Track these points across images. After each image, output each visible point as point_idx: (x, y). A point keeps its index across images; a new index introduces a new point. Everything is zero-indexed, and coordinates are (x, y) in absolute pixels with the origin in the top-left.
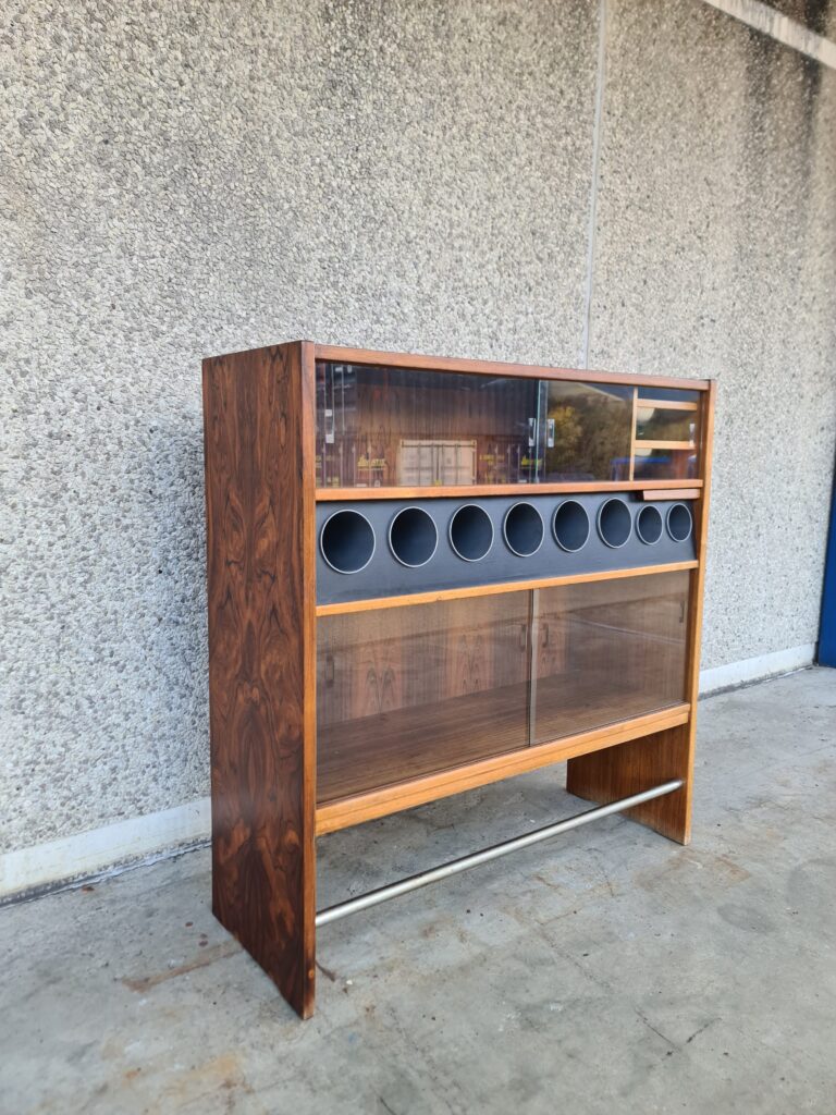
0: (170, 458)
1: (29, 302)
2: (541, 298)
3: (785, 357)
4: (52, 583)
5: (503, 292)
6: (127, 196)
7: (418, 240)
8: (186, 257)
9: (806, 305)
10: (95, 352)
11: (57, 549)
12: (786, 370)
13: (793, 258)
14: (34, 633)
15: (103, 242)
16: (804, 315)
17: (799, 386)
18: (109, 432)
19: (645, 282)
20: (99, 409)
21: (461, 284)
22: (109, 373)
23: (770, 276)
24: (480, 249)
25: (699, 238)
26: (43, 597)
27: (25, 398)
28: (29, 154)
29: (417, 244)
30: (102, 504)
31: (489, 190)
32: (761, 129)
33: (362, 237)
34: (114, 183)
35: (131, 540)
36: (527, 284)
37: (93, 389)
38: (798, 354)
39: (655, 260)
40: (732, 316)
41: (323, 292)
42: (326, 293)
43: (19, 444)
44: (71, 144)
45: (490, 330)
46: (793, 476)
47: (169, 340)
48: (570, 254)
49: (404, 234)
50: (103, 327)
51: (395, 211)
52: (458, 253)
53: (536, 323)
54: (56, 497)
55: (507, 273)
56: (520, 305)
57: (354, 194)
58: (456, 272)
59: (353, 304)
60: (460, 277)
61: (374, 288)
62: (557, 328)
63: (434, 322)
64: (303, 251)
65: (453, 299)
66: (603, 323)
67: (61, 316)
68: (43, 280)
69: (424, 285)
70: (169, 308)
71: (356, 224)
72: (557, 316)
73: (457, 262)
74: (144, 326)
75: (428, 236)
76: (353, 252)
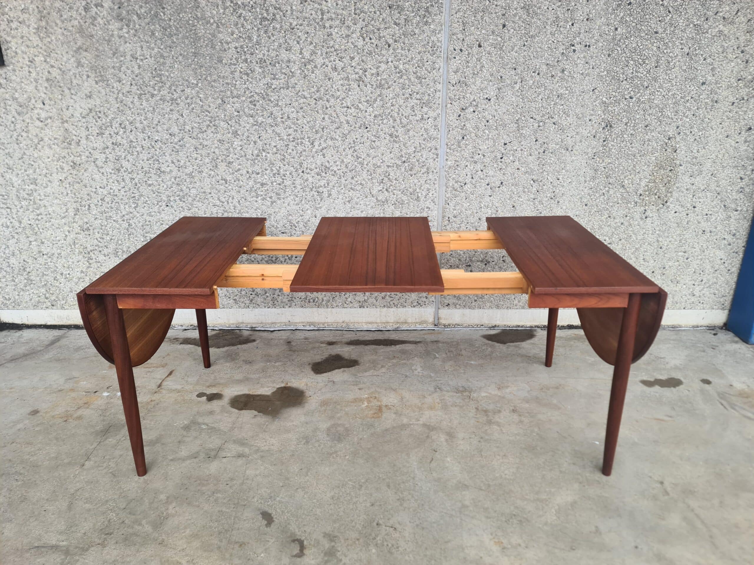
0: (166, 154)
1: (97, 86)
3: (691, 68)
4: (122, 206)
5: (366, 51)
6: (131, 32)
8: (162, 56)
10: (126, 106)
11: (122, 192)
12: (693, 79)
14: (118, 226)
15: (124, 55)
17: (712, 92)
18: (137, 142)
20: (131, 131)
22: (133, 115)
24: (346, 25)
26: (119, 211)
27: (101, 128)
28: (89, 21)
29: (298, 29)
30: (138, 174)
34: (125, 27)
35: (153, 191)
37: (128, 122)
38: (711, 64)
41: (239, 65)
43: (101, 148)
44: (105, 12)
46: (701, 171)
47: (158, 98)
48: (425, 16)
49: (289, 24)
50: (128, 94)
51: (281, 11)
52: (329, 30)
53: (396, 68)
54: (119, 170)
55: (368, 38)
56: (381, 57)
57: (252, 6)
58: (328, 43)
59: (258, 70)
60: (331, 45)
61: (270, 59)
62: (415, 70)
63: (314, 75)
64: (224, 44)
65: (327, 60)
66: (460, 62)
67: (110, 91)
68: (101, 76)
69: (305, 54)
70: (157, 83)
71: (255, 24)
72: (415, 61)
73: (328, 36)
74: (146, 92)
75: (306, 23)
76: (255, 40)
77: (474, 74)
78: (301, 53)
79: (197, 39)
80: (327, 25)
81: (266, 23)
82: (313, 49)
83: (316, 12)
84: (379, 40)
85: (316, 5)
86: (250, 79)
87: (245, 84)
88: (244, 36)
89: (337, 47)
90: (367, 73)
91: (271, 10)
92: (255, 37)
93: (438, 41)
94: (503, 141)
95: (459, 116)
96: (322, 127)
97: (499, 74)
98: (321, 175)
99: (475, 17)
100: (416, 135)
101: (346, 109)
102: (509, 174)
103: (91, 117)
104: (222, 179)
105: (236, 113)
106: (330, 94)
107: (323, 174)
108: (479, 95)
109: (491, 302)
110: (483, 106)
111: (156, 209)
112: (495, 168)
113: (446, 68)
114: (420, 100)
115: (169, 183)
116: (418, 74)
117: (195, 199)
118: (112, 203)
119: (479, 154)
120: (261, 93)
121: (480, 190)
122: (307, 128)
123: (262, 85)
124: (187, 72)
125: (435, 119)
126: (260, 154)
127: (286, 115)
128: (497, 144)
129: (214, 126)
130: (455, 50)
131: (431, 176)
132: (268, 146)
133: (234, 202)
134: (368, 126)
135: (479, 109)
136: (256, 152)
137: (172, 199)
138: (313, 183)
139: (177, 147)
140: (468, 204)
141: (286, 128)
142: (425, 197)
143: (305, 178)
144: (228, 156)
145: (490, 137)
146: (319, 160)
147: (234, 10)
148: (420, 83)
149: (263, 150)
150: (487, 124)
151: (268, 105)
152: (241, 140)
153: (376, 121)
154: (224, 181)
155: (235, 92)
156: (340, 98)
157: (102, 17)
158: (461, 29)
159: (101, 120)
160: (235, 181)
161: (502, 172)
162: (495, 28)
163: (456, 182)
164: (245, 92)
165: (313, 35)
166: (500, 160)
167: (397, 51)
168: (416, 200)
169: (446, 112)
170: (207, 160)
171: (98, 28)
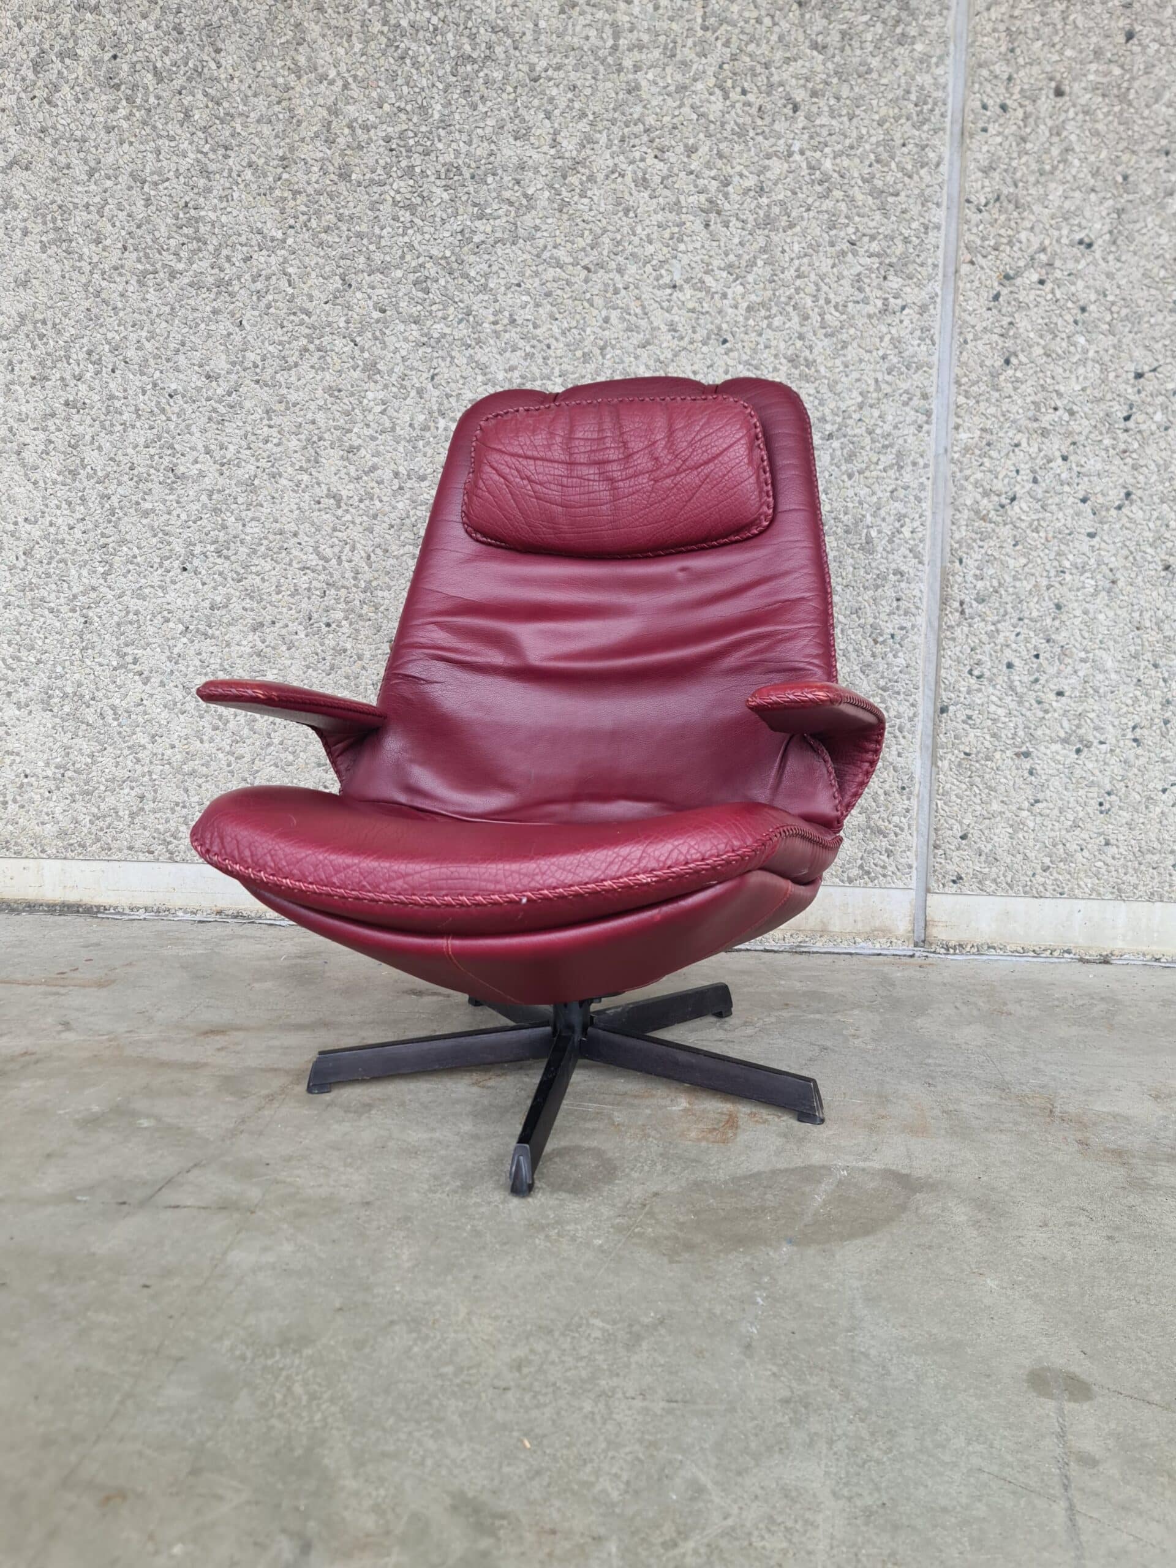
0: (194, 429)
1: (44, 256)
2: (823, 120)
4: (74, 572)
5: (731, 126)
6: (137, 114)
8: (205, 173)
10: (108, 304)
11: (78, 533)
14: (58, 624)
15: (114, 174)
18: (126, 398)
20: (113, 371)
22: (122, 328)
24: (678, 58)
26: (65, 585)
27: (42, 363)
29: (550, 79)
30: (120, 484)
33: (451, 90)
34: (124, 102)
36: (789, 99)
37: (107, 347)
41: (392, 185)
44: (80, 71)
47: (186, 280)
48: (898, 22)
49: (525, 68)
50: (115, 274)
51: (509, 36)
52: (631, 76)
53: (811, 168)
54: (74, 474)
55: (739, 90)
56: (772, 140)
57: (436, 29)
58: (627, 110)
59: (440, 194)
60: (636, 116)
61: (473, 165)
62: (867, 170)
63: (585, 201)
64: (359, 131)
65: (622, 157)
66: (999, 139)
67: (74, 268)
68: (57, 229)
69: (565, 143)
70: (186, 240)
71: (441, 73)
72: (868, 147)
73: (629, 92)
74: (159, 266)
75: (571, 61)
76: (436, 116)
77: (1042, 173)
78: (555, 143)
79: (294, 121)
80: (628, 63)
81: (469, 68)
82: (588, 129)
83: (600, 31)
84: (769, 94)
85: (600, 14)
86: (417, 221)
87: (404, 234)
88: (409, 108)
89: (651, 120)
90: (730, 189)
91: (484, 34)
92: (439, 107)
93: (936, 86)
94: (1131, 367)
95: (996, 297)
96: (601, 343)
97: (1120, 169)
99: (1043, 15)
100: (867, 356)
101: (669, 291)
102: (1153, 467)
103: (22, 336)
104: (328, 496)
105: (377, 315)
106: (630, 249)
108: (1056, 233)
109: (1097, 875)
110: (1070, 265)
111: (155, 578)
112: (1106, 450)
113: (957, 164)
114: (878, 255)
115: (195, 507)
116: (876, 181)
117: (255, 552)
118: (49, 563)
119: (1056, 409)
120: (445, 258)
121: (1061, 519)
122: (559, 348)
124: (262, 210)
125: (923, 309)
126: (432, 424)
127: (507, 314)
128: (1112, 375)
129: (319, 350)
130: (985, 107)
131: (907, 477)
132: (453, 400)
133: (356, 559)
134: (729, 337)
135: (1058, 274)
136: (421, 418)
137: (198, 550)
139: (222, 409)
140: (1023, 561)
141: (505, 351)
142: (891, 541)
144: (350, 431)
145: (1091, 354)
147: (391, 43)
148: (882, 208)
149: (439, 411)
150: (1079, 317)
151: (460, 288)
152: (386, 386)
153: (751, 322)
154: (332, 501)
155: (378, 257)
156: (654, 262)
157: (72, 83)
158: (1003, 49)
159: (46, 344)
160: (361, 501)
161: (1129, 461)
162: (1103, 43)
163: (986, 494)
164: (402, 257)
165: (588, 91)
166: (1122, 424)
167: (818, 122)
168: (862, 548)
169: (956, 288)
170: (294, 443)
171: (61, 110)
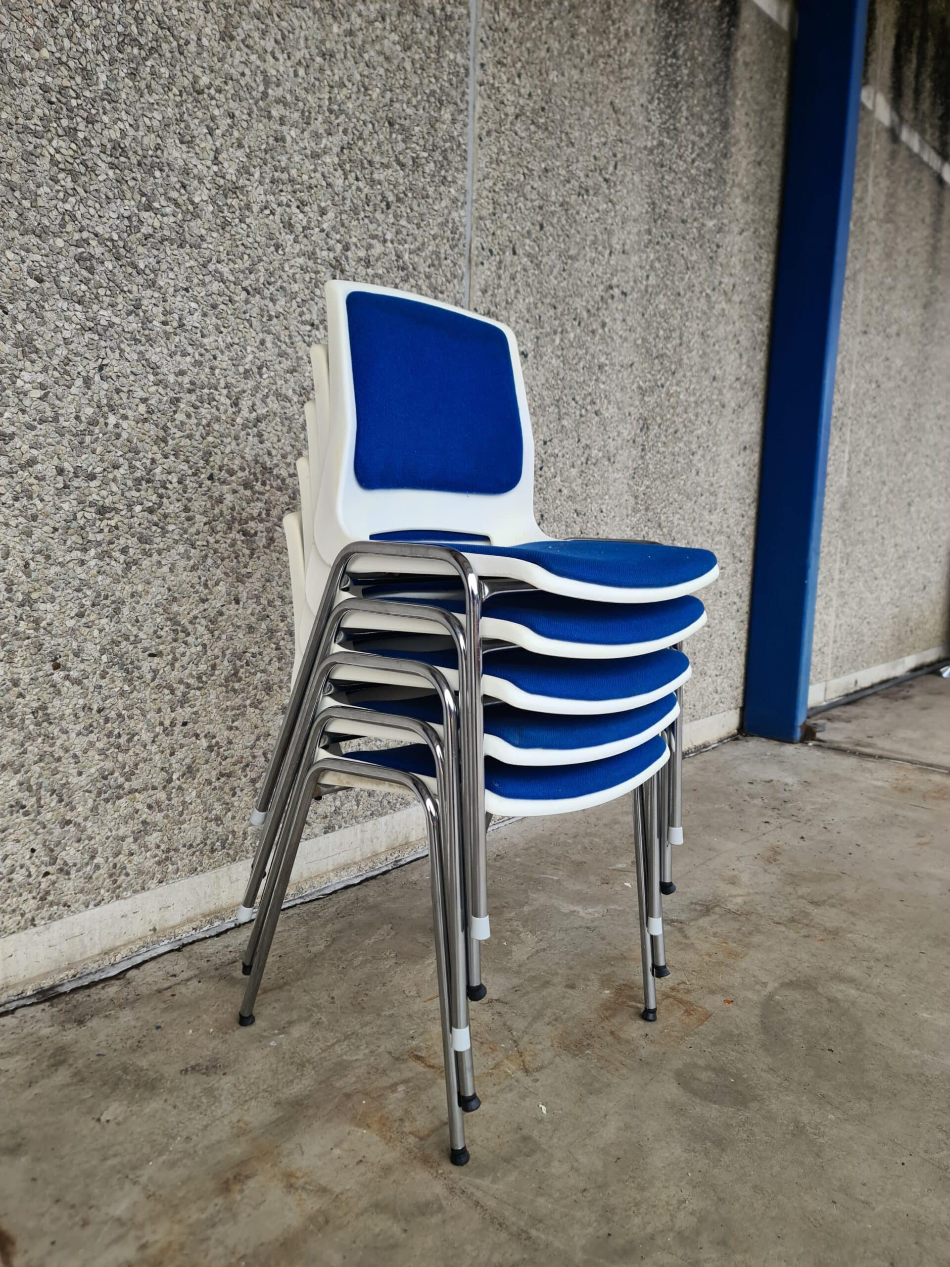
2: (403, 222)
3: (705, 353)
5: (348, 202)
7: (212, 91)
9: (725, 293)
12: (707, 371)
13: (710, 231)
16: (724, 305)
17: (720, 392)
19: (542, 227)
21: (285, 176)
23: (686, 249)
24: (311, 128)
25: (606, 180)
29: (212, 98)
31: (323, 42)
32: (675, 55)
33: (117, 65)
36: (384, 198)
38: (718, 353)
39: (553, 199)
40: (646, 291)
41: (50, 141)
42: (54, 143)
45: (332, 255)
46: (716, 504)
53: (397, 256)
59: (105, 172)
65: (272, 197)
66: (489, 273)
71: (106, 42)
72: (427, 252)
73: (276, 140)
75: (230, 89)
76: (101, 86)
80: (274, 113)
81: (135, 51)
82: (245, 159)
83: (254, 74)
84: (372, 187)
85: (253, 57)
87: (64, 201)
88: (71, 64)
96: (258, 363)
98: (252, 488)
107: (258, 486)
123: (114, 216)
138: (233, 509)
143: (217, 494)
146: (250, 448)
149: (109, 406)
151: (128, 278)
155: (33, 217)
156: (298, 300)
158: (491, 212)
162: (532, 227)
165: (244, 125)
167: (401, 222)
